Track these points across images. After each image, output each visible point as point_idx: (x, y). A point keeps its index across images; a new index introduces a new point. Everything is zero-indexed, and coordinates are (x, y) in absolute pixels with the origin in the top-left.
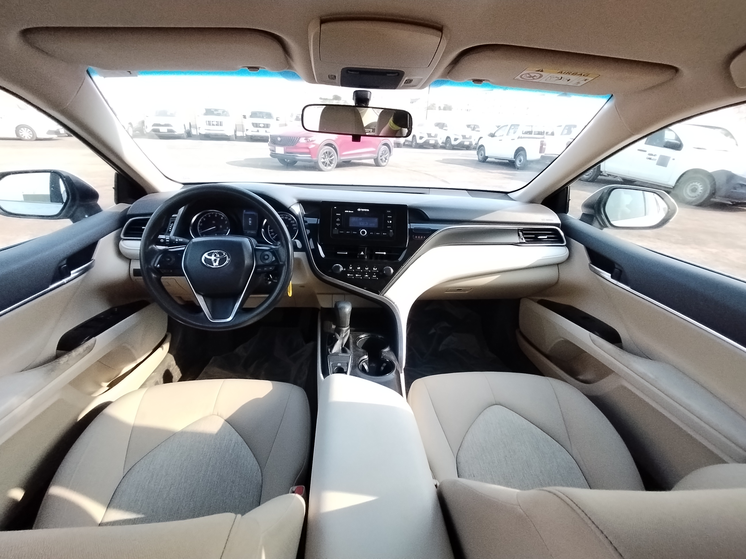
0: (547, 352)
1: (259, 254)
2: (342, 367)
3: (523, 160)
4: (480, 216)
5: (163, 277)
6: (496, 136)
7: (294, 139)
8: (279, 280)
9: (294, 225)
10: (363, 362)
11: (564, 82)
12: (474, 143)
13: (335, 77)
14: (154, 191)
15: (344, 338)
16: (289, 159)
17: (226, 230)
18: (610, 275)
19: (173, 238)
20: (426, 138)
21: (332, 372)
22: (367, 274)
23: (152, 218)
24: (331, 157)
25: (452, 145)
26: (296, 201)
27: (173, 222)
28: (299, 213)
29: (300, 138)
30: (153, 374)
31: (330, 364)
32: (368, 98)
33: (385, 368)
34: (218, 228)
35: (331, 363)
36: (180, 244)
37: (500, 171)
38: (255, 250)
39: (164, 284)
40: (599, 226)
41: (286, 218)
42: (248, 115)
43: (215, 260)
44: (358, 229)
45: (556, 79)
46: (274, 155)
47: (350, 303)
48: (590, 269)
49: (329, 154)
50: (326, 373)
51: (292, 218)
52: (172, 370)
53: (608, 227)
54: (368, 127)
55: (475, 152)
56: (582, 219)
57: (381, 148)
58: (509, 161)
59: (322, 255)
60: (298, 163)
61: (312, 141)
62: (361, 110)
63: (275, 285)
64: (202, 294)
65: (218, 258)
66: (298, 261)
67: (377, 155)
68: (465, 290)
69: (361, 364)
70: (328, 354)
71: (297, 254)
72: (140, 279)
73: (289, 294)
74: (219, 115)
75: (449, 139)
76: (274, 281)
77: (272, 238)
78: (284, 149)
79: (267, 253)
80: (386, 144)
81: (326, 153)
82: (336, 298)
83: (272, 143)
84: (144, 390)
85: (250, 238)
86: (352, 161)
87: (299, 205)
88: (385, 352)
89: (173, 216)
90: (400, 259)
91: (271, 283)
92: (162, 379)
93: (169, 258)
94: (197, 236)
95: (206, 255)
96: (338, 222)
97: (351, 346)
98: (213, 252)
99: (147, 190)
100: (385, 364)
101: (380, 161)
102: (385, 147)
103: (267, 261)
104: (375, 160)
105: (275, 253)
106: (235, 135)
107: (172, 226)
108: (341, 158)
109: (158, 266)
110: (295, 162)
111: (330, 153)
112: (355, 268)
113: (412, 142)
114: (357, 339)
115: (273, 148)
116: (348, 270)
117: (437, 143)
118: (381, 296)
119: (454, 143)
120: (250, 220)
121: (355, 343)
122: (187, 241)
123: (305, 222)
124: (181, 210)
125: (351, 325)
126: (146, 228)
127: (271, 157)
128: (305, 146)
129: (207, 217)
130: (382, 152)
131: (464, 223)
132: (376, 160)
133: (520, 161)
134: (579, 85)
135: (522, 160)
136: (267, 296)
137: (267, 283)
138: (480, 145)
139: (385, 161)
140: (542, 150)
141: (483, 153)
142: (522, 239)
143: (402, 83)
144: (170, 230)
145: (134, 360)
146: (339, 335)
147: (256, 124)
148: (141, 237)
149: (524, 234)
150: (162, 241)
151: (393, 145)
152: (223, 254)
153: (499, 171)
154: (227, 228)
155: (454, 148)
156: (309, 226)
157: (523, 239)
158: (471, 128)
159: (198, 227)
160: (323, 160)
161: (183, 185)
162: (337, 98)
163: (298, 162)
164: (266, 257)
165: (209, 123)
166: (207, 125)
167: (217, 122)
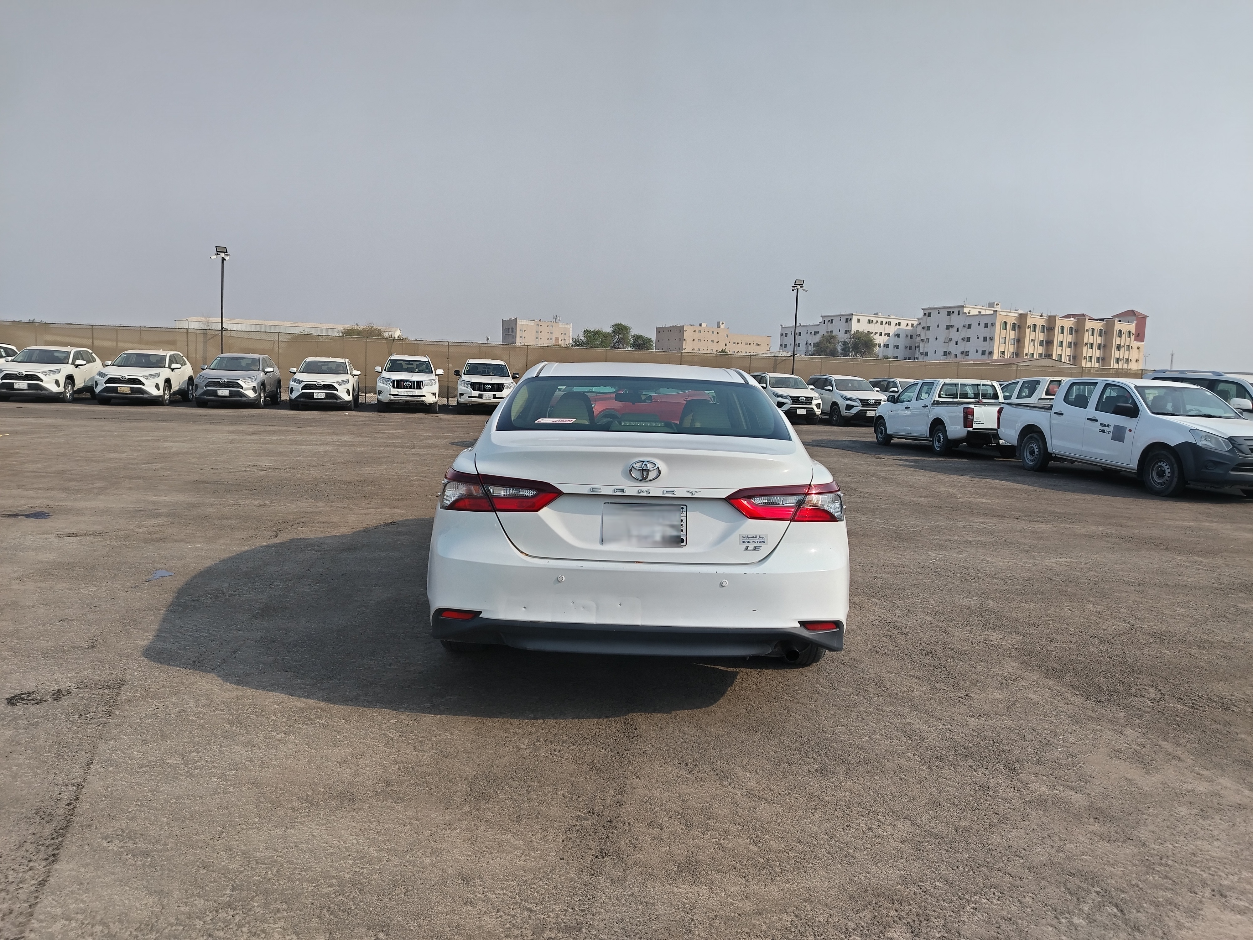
3: (943, 438)
20: (789, 405)
25: (844, 417)
42: (464, 369)
58: (923, 442)
74: (412, 370)
75: (835, 407)
106: (440, 403)
117: (811, 412)
133: (939, 441)
140: (968, 422)
141: (884, 431)
147: (479, 384)
155: (848, 422)
158: (879, 386)
165: (398, 384)
166: (394, 387)
167: (411, 382)
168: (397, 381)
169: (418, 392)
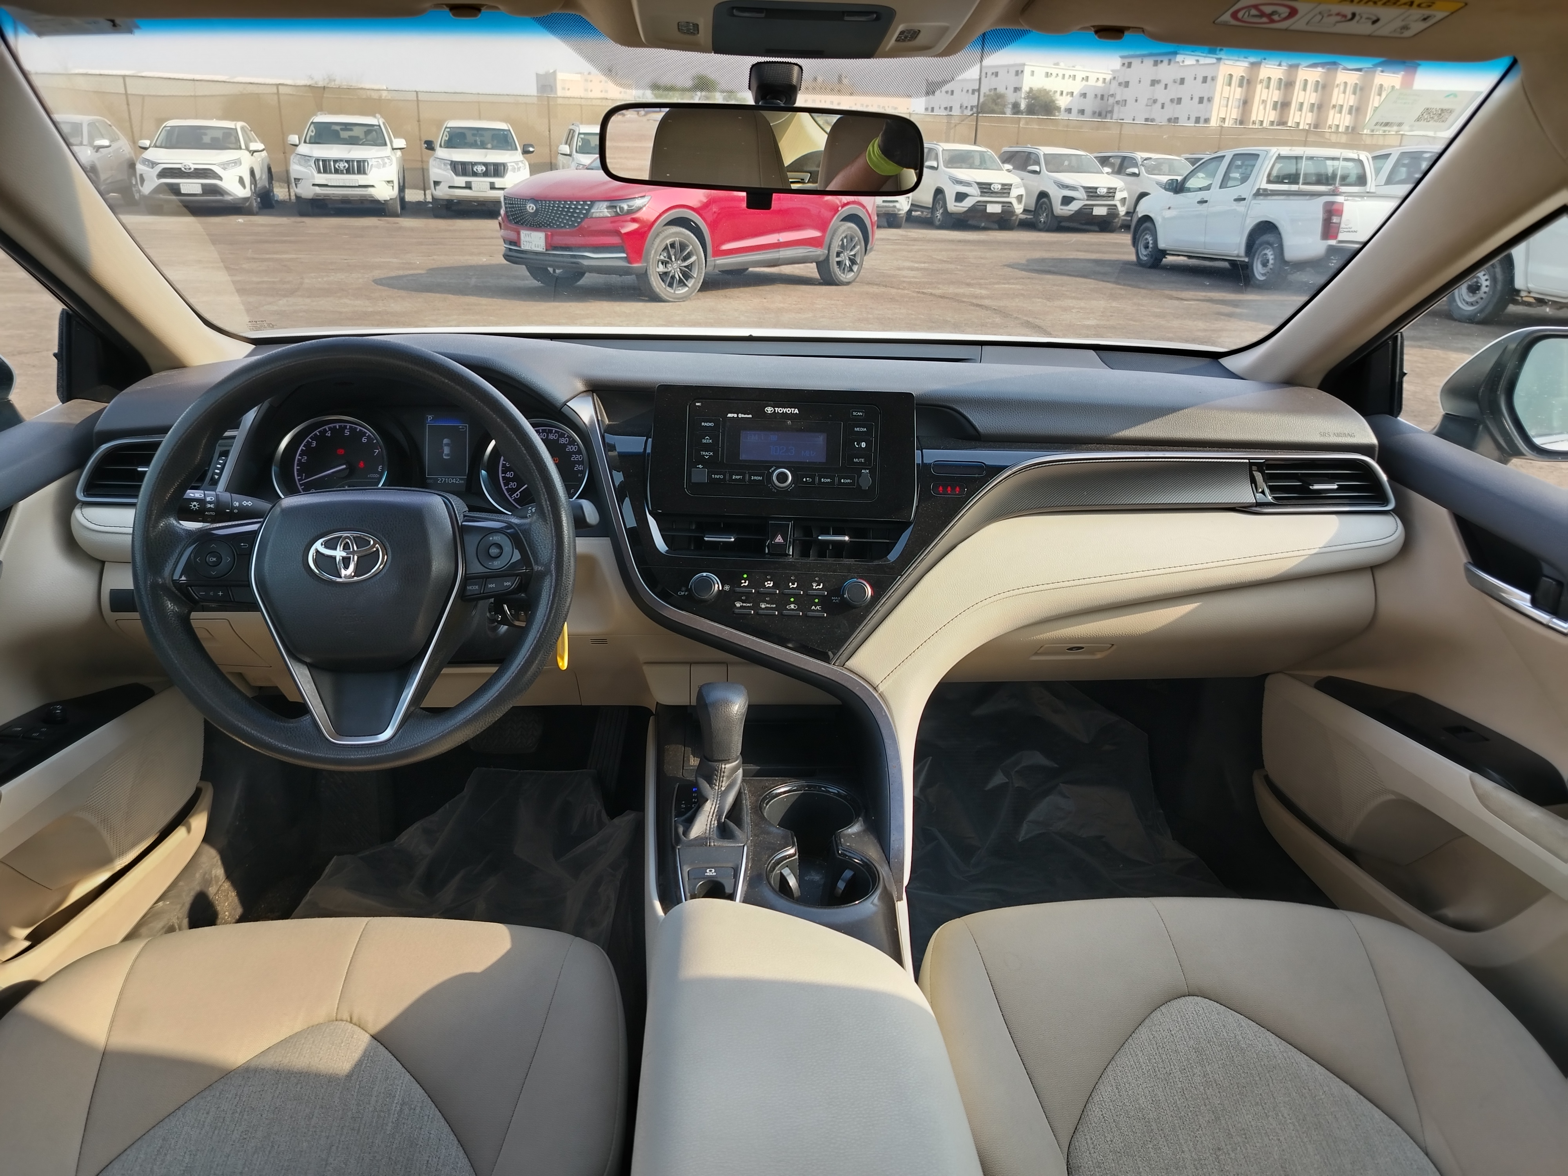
0: (1347, 839)
1: (471, 542)
2: (719, 880)
3: (1275, 259)
4: (1135, 425)
5: (194, 615)
6: (1189, 190)
7: (576, 208)
8: (530, 621)
9: (574, 458)
10: (783, 867)
11: (1361, 27)
12: (1122, 210)
13: (696, 26)
14: (175, 364)
15: (724, 794)
16: (559, 268)
17: (377, 476)
18: (1528, 597)
19: (226, 496)
20: (974, 197)
21: (688, 895)
22: (792, 603)
23: (167, 441)
24: (685, 259)
25: (1057, 217)
26: (580, 386)
27: (225, 454)
28: (592, 422)
29: (593, 202)
30: (161, 904)
31: (684, 871)
32: (794, 81)
33: (851, 883)
34: (352, 471)
35: (686, 869)
36: (245, 514)
37: (1204, 294)
38: (461, 532)
39: (200, 634)
40: (1496, 453)
41: (551, 437)
42: (440, 137)
43: (346, 562)
44: (765, 467)
45: (1339, 18)
46: (515, 255)
47: (742, 688)
48: (1467, 577)
49: (679, 249)
50: (670, 899)
51: (570, 437)
52: (215, 895)
53: (1523, 455)
54: (799, 165)
55: (1126, 238)
56: (1441, 433)
57: (838, 227)
58: (1230, 264)
59: (660, 544)
60: (588, 279)
61: (630, 212)
62: (776, 119)
63: (519, 635)
64: (308, 660)
65: (354, 552)
66: (588, 563)
67: (827, 252)
68: (1092, 651)
69: (777, 871)
70: (678, 840)
71: (585, 545)
72: (131, 620)
73: (560, 664)
74: (353, 141)
75: (1045, 200)
76: (517, 623)
77: (511, 496)
78: (546, 235)
79: (497, 538)
80: (852, 218)
81: (673, 245)
82: (701, 675)
83: (510, 221)
84: (137, 947)
85: (447, 495)
86: (750, 269)
87: (590, 399)
88: (849, 835)
89: (227, 434)
90: (893, 556)
91: (508, 629)
92: (187, 919)
93: (213, 553)
94: (291, 490)
95: (318, 545)
96: (707, 448)
97: (747, 818)
98: (341, 537)
99: (151, 361)
100: (848, 874)
101: (836, 267)
102: (849, 228)
103: (496, 563)
104: (819, 264)
105: (519, 538)
106: (402, 199)
107: (224, 465)
108: (718, 262)
109: (183, 578)
110: (580, 273)
111: (683, 247)
112: (756, 583)
113: (933, 209)
114: (765, 798)
115: (512, 235)
116: (737, 589)
117: (1008, 210)
118: (835, 668)
119: (1060, 210)
120: (447, 445)
121: (758, 809)
122: (262, 505)
123: (609, 447)
124: (250, 417)
125: (747, 755)
126: (150, 471)
127: (506, 262)
128: (609, 226)
129: (319, 439)
130: (842, 240)
131: (1084, 446)
132: (823, 265)
133: (1265, 264)
134: (1407, 34)
135: (1271, 262)
136: (493, 669)
137: (495, 629)
138: (1140, 216)
139: (851, 270)
140: (1329, 229)
141: (1151, 242)
142: (1263, 492)
143: (891, 41)
144: (216, 477)
145: (106, 860)
146: (710, 783)
147: (464, 164)
148: (136, 496)
149: (1267, 478)
150: (195, 505)
151: (875, 218)
152: (370, 542)
153: (1202, 294)
154: (380, 468)
155: (1061, 225)
156: (624, 462)
157: (1267, 491)
158: (1111, 165)
159: (296, 468)
160: (661, 268)
161: (252, 347)
162: (703, 84)
163: (587, 275)
164: (494, 551)
165: (325, 166)
166: (319, 172)
167: (347, 161)
168: (324, 161)
169: (360, 179)
